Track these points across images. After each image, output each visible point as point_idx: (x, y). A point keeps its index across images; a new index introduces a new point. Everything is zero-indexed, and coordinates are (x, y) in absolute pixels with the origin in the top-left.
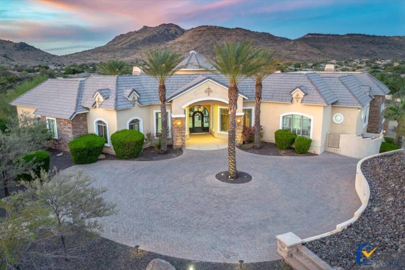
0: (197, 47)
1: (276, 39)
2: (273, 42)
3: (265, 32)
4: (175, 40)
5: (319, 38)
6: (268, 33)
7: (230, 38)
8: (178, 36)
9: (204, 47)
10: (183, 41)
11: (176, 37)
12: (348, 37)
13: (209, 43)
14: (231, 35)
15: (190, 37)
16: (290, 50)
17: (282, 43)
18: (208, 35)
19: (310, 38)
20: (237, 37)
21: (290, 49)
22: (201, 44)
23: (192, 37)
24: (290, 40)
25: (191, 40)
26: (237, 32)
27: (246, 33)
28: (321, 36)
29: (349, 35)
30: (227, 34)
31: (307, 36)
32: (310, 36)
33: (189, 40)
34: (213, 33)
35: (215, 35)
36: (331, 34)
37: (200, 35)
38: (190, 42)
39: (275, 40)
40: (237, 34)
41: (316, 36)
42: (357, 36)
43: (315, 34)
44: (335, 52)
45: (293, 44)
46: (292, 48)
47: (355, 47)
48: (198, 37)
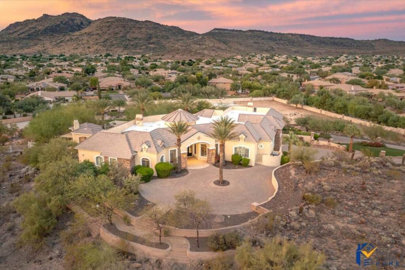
0: (107, 40)
1: (186, 33)
2: (183, 36)
3: (175, 26)
4: (81, 31)
5: (225, 33)
6: (178, 27)
7: (139, 31)
8: (84, 26)
9: (113, 39)
10: (91, 33)
11: (83, 28)
12: (250, 33)
13: (118, 36)
14: (141, 28)
15: (97, 28)
16: (199, 45)
17: (191, 38)
18: (117, 27)
19: (216, 33)
20: (147, 30)
21: (199, 43)
22: (110, 36)
23: (100, 29)
24: (198, 35)
25: (100, 32)
26: (147, 25)
27: (156, 26)
28: (226, 32)
29: (250, 31)
30: (137, 26)
31: (214, 31)
32: (217, 31)
33: (97, 32)
34: (123, 25)
35: (124, 27)
36: (235, 29)
37: (109, 27)
38: (98, 34)
39: (184, 34)
40: (147, 27)
41: (222, 31)
42: (258, 33)
43: (221, 29)
44: (239, 47)
45: (202, 39)
46: (201, 43)
47: (255, 43)
48: (107, 29)
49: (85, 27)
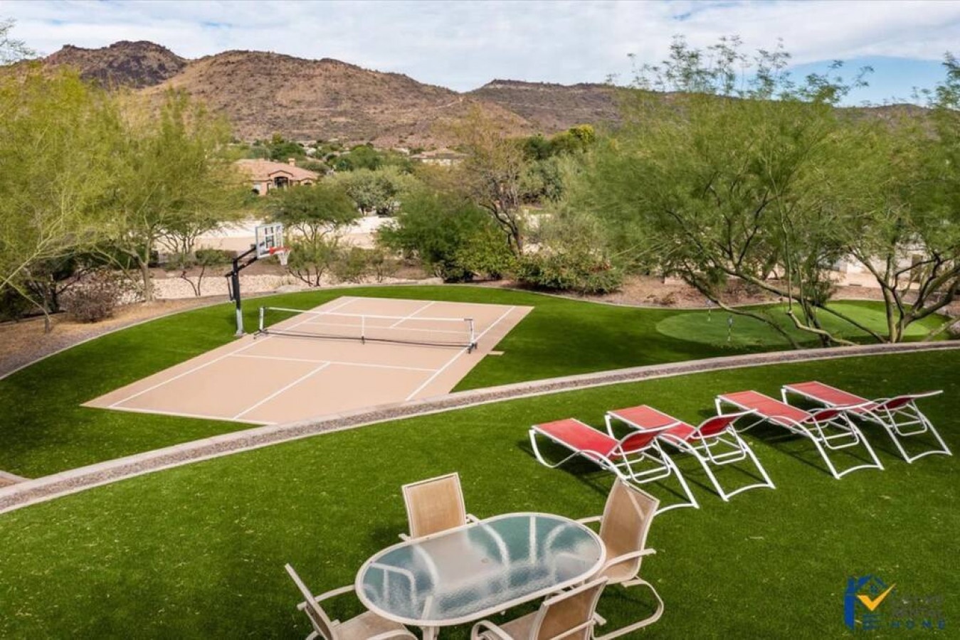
0: (225, 105)
1: (425, 90)
2: (416, 97)
3: (396, 72)
4: (160, 86)
5: (520, 91)
6: (404, 75)
7: (308, 83)
8: (167, 75)
9: (242, 104)
10: (185, 89)
11: (164, 79)
12: (581, 91)
13: (255, 97)
14: (313, 76)
15: (201, 79)
16: (460, 117)
17: (439, 101)
18: (252, 76)
19: (500, 91)
20: (329, 82)
21: (458, 114)
22: (234, 96)
23: (208, 80)
24: (455, 94)
25: (207, 87)
26: (326, 70)
27: (350, 71)
28: (523, 87)
29: (581, 86)
30: (302, 73)
31: (492, 87)
32: (499, 86)
33: (201, 87)
34: (265, 68)
35: (269, 74)
36: (545, 82)
37: (229, 75)
38: (203, 92)
39: (421, 92)
40: (328, 73)
41: (513, 87)
42: (601, 90)
43: (510, 82)
44: (558, 123)
45: (464, 103)
46: (465, 113)
47: (597, 113)
48: (226, 78)
49: (171, 77)
